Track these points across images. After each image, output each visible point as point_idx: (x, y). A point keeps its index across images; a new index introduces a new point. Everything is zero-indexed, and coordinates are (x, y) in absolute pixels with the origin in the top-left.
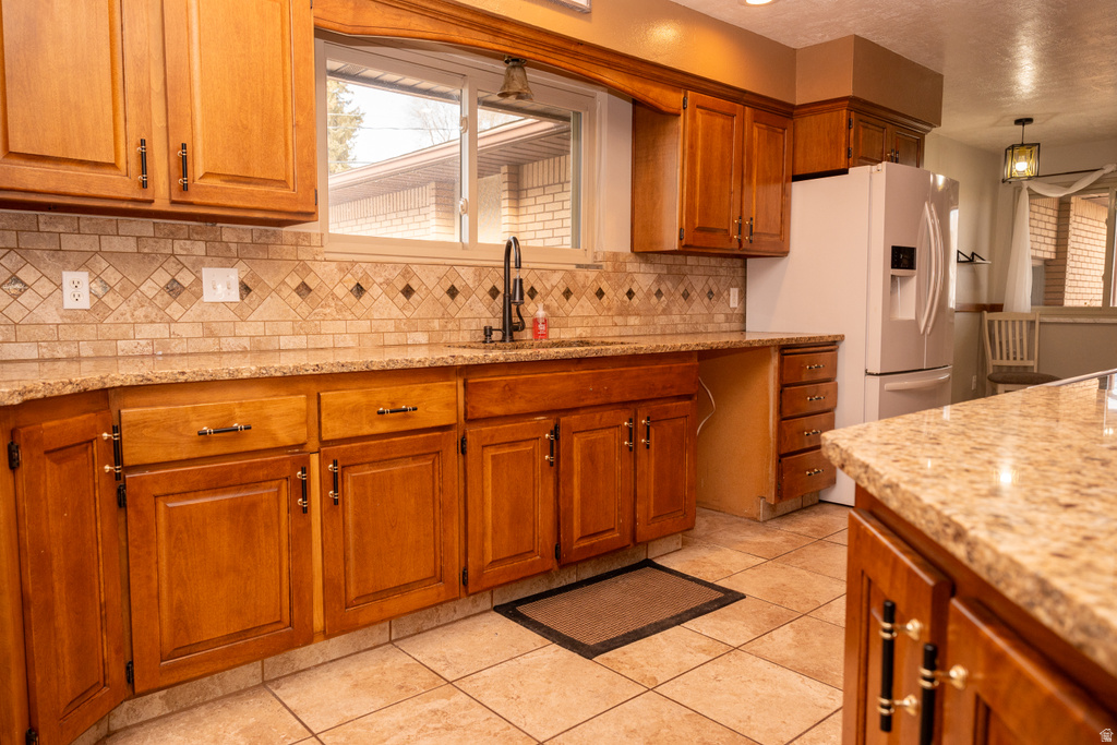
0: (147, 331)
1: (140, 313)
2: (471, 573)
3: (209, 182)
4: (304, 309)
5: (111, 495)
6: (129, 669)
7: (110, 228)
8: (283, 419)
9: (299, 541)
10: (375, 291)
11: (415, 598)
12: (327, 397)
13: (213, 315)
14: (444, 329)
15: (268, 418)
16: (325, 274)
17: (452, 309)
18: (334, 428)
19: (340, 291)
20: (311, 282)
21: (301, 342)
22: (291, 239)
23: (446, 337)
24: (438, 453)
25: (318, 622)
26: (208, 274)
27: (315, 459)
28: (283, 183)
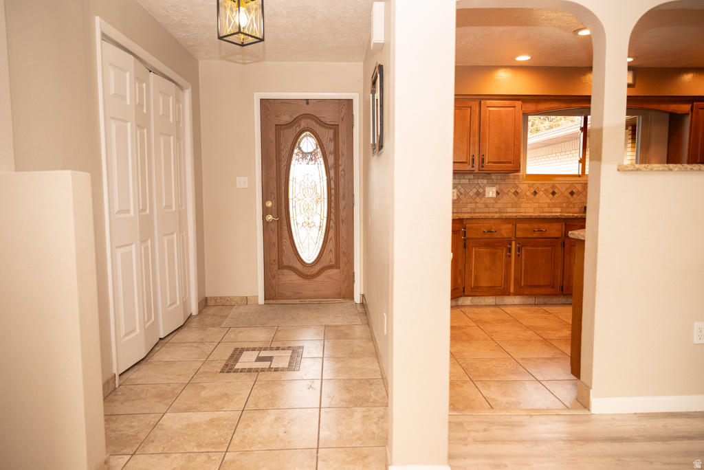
0: (470, 206)
1: (468, 200)
2: (564, 287)
3: (489, 164)
4: (516, 199)
5: (463, 245)
6: (464, 288)
7: (462, 177)
8: (505, 231)
9: (508, 264)
10: (541, 193)
11: (543, 291)
12: (518, 225)
13: (488, 201)
14: (568, 207)
15: (501, 229)
16: (524, 187)
17: (572, 199)
18: (519, 234)
19: (528, 194)
20: (519, 191)
21: (514, 210)
22: (513, 177)
23: (569, 210)
24: (554, 246)
25: (512, 290)
26: (487, 189)
27: (514, 243)
28: (510, 163)
